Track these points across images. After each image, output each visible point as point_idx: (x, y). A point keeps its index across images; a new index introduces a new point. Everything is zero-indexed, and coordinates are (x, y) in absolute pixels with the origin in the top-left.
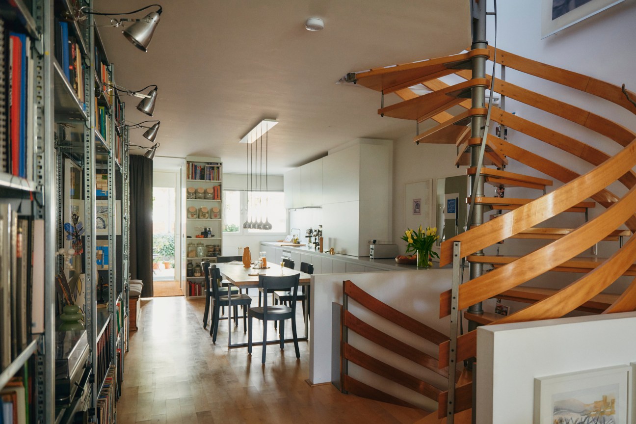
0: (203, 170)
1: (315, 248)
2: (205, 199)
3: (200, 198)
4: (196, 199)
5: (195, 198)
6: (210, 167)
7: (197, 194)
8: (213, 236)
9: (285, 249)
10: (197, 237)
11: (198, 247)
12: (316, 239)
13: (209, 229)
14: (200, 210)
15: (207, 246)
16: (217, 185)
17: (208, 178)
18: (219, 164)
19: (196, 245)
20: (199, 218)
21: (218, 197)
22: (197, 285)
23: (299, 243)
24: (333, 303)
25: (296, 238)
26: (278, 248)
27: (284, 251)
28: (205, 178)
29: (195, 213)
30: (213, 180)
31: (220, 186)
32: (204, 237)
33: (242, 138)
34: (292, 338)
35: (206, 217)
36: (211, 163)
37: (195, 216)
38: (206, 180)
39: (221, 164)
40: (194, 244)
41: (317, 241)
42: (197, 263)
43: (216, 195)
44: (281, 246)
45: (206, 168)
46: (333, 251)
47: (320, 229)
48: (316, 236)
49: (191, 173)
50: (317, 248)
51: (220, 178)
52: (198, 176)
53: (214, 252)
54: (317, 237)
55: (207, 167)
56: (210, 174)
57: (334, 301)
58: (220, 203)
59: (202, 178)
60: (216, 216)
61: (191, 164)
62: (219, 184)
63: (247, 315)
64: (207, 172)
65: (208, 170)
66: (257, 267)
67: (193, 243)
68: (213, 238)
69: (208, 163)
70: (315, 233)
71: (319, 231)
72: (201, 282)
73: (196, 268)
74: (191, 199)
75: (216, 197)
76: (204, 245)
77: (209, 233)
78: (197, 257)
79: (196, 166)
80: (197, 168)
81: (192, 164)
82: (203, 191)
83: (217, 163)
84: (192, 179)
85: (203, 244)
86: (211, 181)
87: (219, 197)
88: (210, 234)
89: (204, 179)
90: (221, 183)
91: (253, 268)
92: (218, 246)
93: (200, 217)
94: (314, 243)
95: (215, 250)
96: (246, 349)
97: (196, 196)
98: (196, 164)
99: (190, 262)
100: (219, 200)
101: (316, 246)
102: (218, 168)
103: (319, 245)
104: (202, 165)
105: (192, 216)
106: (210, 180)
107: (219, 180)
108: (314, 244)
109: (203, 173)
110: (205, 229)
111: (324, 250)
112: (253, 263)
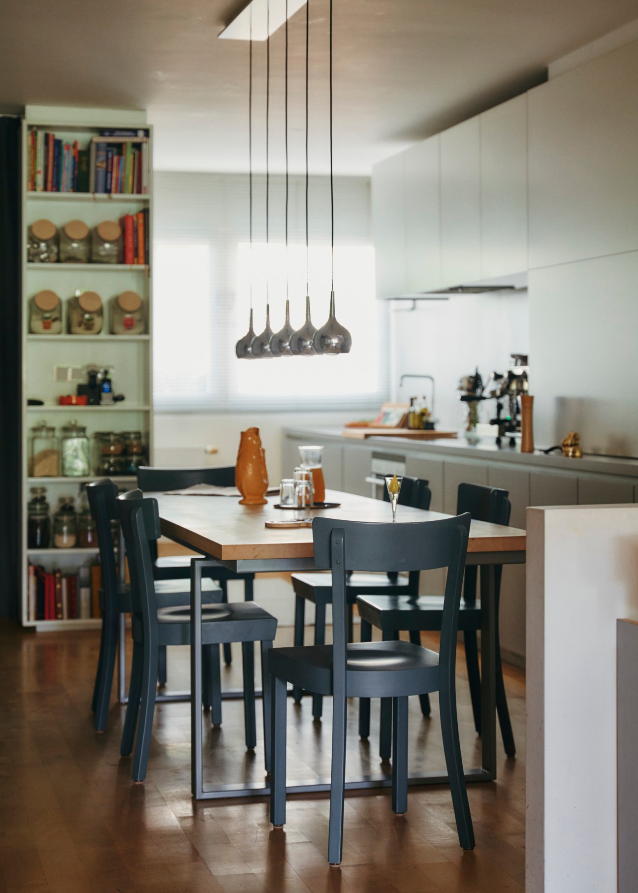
0: (83, 156)
1: (498, 441)
2: (90, 261)
3: (72, 259)
4: (58, 261)
5: (53, 257)
6: (110, 145)
7: (62, 246)
8: (119, 398)
9: (379, 450)
10: (64, 401)
11: (66, 438)
12: (500, 407)
13: (106, 373)
14: (74, 303)
15: (102, 437)
16: (133, 208)
17: (101, 186)
18: (141, 134)
19: (58, 434)
20: (69, 331)
21: (136, 255)
22: (64, 581)
23: (430, 426)
24: (618, 620)
25: (417, 409)
26: (352, 447)
27: (376, 455)
28: (92, 186)
29: (55, 315)
30: (121, 191)
31: (146, 213)
32: (89, 403)
33: (229, 17)
34: (444, 773)
35: (97, 328)
36: (112, 131)
37: (56, 326)
38: (96, 191)
39: (147, 132)
40: (52, 429)
41: (506, 414)
42: (62, 500)
43: (130, 245)
44: (367, 436)
45: (93, 148)
46: (575, 445)
47: (518, 371)
48: (503, 393)
49: (40, 167)
50: (505, 441)
51: (145, 183)
52: (67, 176)
53: (123, 459)
54: (505, 400)
55: (98, 145)
56: (108, 171)
57: (623, 615)
58: (146, 276)
59: (81, 185)
60: (129, 325)
61: (41, 135)
62: (141, 206)
63: (258, 688)
64: (97, 164)
65: (102, 154)
66: (292, 502)
67: (49, 425)
68: (119, 405)
69: (101, 131)
70: (495, 386)
71: (512, 376)
72: (79, 568)
73: (60, 518)
74: (42, 261)
75: (130, 255)
76: (89, 432)
77: (106, 386)
78: (65, 476)
79: (58, 143)
80: (65, 152)
81: (47, 137)
82: (83, 234)
83: (135, 131)
84: (45, 189)
85: (83, 429)
86: (115, 196)
87: (141, 253)
88: (110, 390)
89: (87, 190)
90: (146, 201)
91: (277, 507)
92: (138, 435)
93: (75, 329)
94: (493, 422)
95: (126, 452)
96: (258, 812)
97: (58, 254)
98: (59, 135)
99: (39, 496)
100: (142, 267)
101: (501, 433)
102: (138, 146)
103: (512, 429)
104: (82, 138)
105: (47, 326)
106: (108, 191)
107: (139, 191)
108: (496, 428)
109: (84, 168)
110: (92, 375)
111: (537, 446)
112: (276, 493)
